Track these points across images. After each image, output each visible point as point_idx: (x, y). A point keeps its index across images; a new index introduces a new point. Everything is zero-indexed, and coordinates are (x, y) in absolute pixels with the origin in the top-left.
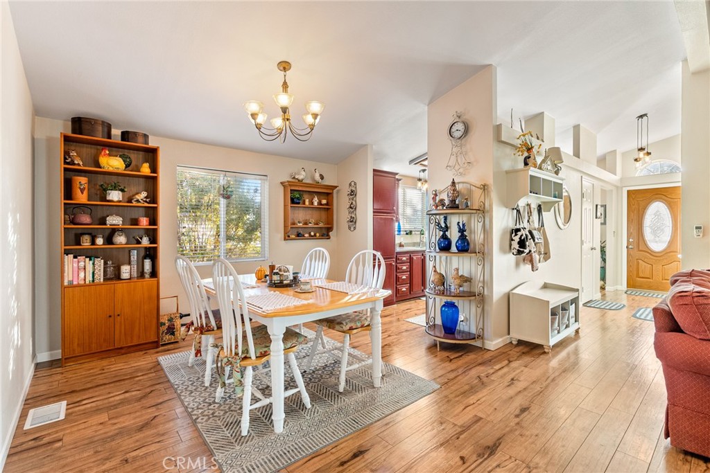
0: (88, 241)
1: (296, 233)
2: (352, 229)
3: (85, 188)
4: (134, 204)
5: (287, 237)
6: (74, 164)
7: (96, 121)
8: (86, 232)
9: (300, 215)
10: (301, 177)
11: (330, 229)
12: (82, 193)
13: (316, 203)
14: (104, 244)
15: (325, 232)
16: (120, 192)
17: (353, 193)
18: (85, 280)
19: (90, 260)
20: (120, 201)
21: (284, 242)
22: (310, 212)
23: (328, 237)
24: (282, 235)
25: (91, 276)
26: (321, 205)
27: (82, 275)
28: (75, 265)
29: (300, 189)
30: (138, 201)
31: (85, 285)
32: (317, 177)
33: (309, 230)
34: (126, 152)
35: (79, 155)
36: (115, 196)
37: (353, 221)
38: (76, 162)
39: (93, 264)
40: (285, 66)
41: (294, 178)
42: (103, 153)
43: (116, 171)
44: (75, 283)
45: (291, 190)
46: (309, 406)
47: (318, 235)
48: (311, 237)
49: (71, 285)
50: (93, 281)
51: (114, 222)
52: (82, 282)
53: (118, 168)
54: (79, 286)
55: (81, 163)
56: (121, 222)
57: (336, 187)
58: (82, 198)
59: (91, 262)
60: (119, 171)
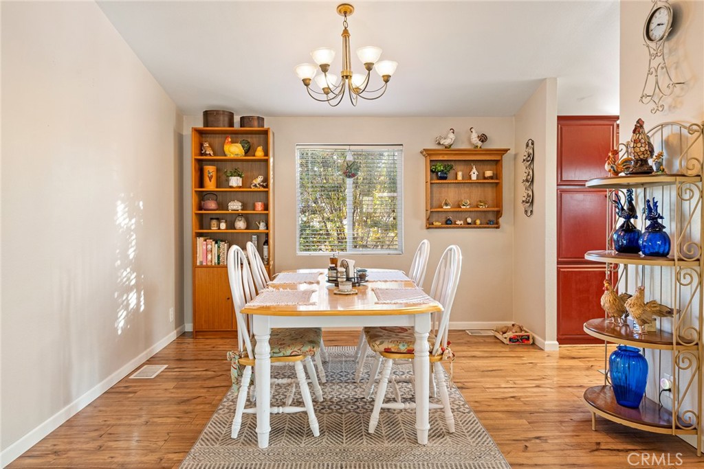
0: (215, 225)
1: (444, 220)
2: (529, 214)
3: (212, 176)
4: (253, 189)
5: (430, 225)
6: (206, 155)
7: (217, 112)
8: (214, 217)
9: (450, 195)
10: (447, 142)
11: (498, 214)
12: (210, 181)
13: (474, 177)
14: (227, 229)
15: (492, 219)
16: (239, 178)
17: (530, 159)
18: (211, 262)
19: (216, 243)
20: (240, 187)
21: (426, 231)
22: (465, 190)
23: (496, 225)
24: (423, 221)
25: (216, 258)
26: (485, 178)
27: (209, 257)
28: (205, 247)
29: (446, 158)
30: (255, 186)
31: (211, 267)
32: (475, 139)
33: (464, 215)
34: (245, 137)
35: (211, 146)
36: (235, 182)
37: (530, 201)
38: (208, 152)
39: (219, 247)
40: (345, 10)
41: (439, 144)
42: (227, 141)
43: (236, 157)
44: (204, 264)
45: (431, 161)
46: (317, 433)
47: (478, 222)
48: (468, 225)
49: (202, 266)
50: (219, 263)
51: (235, 208)
52: (209, 264)
53: (237, 155)
54: (207, 267)
55: (212, 153)
56: (240, 208)
57: (506, 150)
58: (210, 185)
59: (216, 245)
60: (239, 157)
